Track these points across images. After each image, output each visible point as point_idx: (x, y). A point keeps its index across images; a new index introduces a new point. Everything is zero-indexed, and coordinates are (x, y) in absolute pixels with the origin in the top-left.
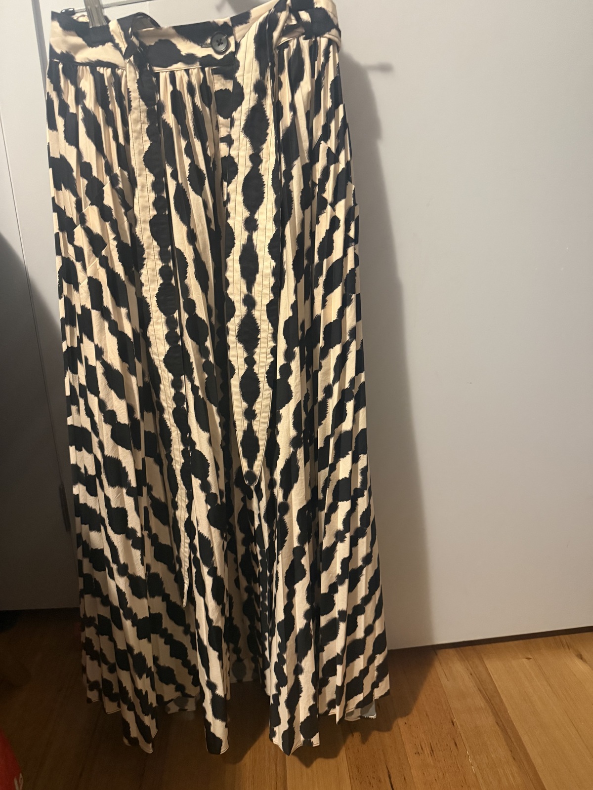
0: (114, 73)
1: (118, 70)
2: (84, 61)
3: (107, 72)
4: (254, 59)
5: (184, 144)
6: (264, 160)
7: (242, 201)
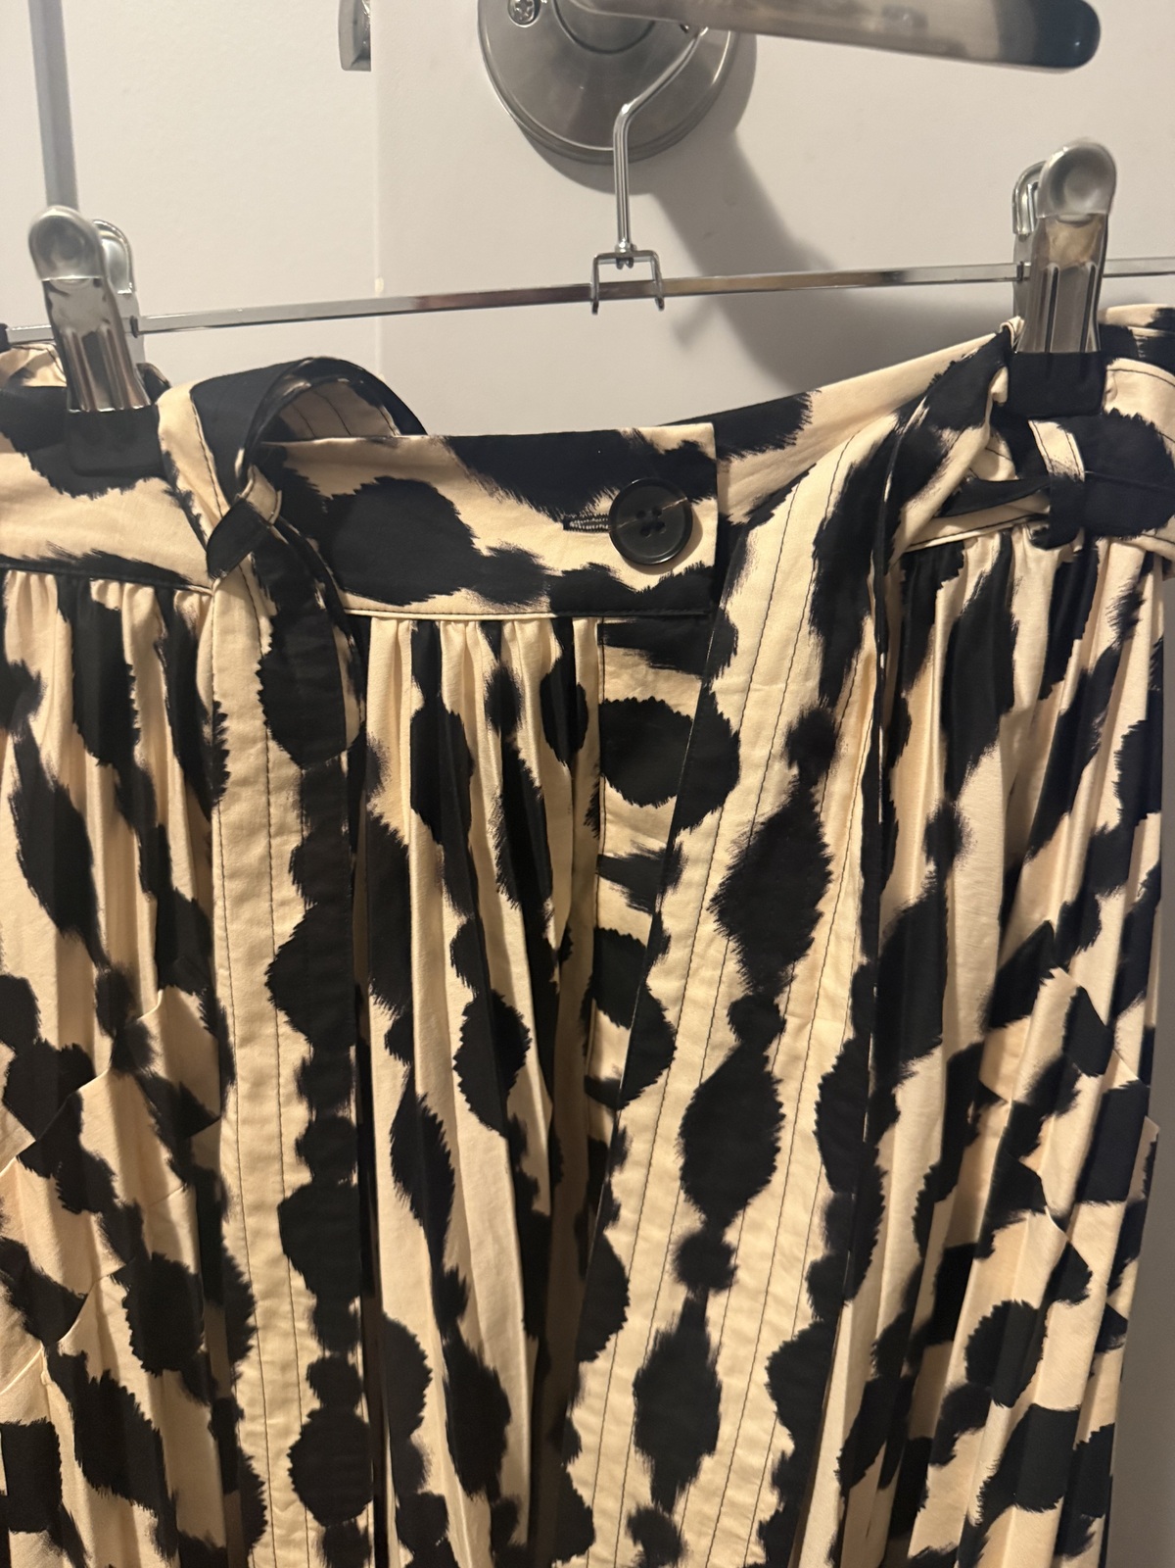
0: (164, 606)
1: (183, 598)
2: (32, 555)
3: (135, 605)
4: (806, 627)
5: (451, 923)
6: (792, 1023)
7: (678, 1174)
